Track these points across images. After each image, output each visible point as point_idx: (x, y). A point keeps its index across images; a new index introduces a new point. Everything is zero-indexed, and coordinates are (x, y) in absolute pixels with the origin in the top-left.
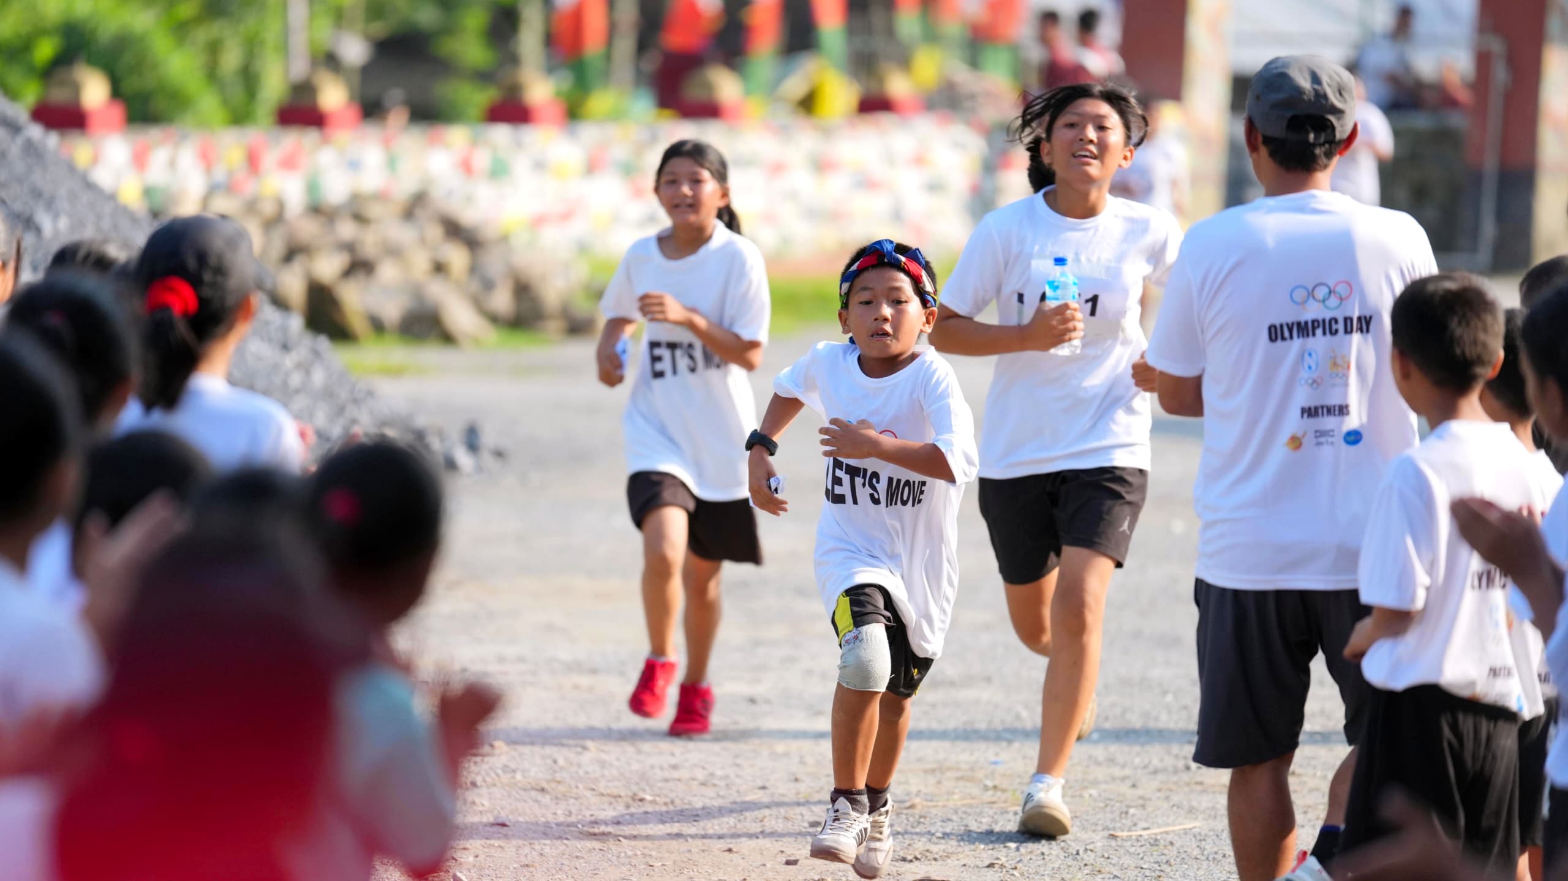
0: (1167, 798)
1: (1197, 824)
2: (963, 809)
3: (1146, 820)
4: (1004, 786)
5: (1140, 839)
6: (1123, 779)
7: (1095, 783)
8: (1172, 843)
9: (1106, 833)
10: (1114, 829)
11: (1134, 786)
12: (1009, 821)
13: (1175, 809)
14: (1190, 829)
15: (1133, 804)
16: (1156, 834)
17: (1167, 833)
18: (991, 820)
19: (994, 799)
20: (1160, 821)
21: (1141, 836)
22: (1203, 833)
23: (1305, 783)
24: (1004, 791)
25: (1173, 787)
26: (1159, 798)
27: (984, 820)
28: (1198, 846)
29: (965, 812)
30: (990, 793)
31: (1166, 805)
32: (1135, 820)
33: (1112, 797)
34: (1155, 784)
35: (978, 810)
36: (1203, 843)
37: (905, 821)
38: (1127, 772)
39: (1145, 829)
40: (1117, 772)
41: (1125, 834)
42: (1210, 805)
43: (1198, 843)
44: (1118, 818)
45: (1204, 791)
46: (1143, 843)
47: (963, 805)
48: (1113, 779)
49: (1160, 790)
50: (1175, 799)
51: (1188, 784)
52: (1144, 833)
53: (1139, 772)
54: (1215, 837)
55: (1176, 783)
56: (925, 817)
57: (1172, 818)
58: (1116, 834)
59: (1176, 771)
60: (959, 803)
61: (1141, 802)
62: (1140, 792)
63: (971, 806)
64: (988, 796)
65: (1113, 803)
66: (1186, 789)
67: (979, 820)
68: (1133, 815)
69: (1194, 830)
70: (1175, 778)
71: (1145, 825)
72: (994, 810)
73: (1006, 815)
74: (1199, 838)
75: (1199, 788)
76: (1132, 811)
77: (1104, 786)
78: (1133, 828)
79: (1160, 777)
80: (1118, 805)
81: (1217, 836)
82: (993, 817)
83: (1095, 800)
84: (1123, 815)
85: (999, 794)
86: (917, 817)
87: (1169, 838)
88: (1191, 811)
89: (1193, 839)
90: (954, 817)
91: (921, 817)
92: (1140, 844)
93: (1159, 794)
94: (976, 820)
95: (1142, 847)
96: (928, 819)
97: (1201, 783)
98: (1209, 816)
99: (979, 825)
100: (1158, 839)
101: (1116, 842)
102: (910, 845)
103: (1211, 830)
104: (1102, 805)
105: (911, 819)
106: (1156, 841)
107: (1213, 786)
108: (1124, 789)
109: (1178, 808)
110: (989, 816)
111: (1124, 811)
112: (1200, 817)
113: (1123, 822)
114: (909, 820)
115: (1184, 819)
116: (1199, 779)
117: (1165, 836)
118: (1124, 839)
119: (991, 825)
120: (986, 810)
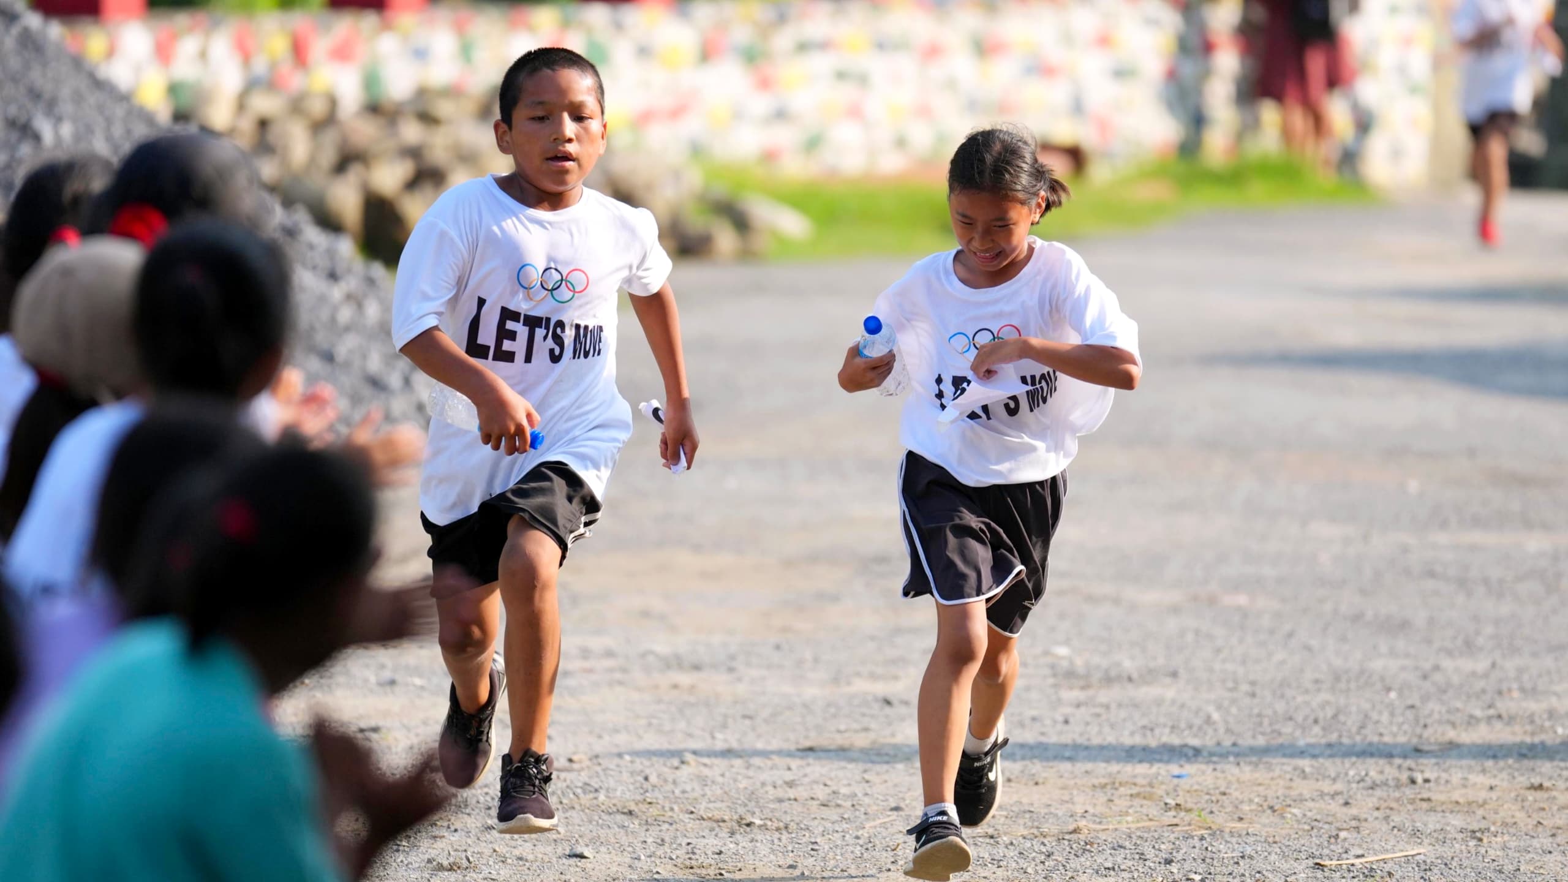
0: (1387, 818)
1: (1422, 851)
2: (1138, 834)
3: (1360, 846)
4: (1189, 805)
5: (1352, 868)
6: (1334, 795)
7: (1300, 800)
8: (1390, 874)
9: (1311, 862)
10: (1321, 856)
11: (1347, 804)
12: (1194, 847)
13: (1396, 830)
14: (1413, 856)
15: (1345, 826)
16: (1372, 862)
17: (1385, 861)
18: (1172, 846)
19: (1175, 821)
20: (1376, 847)
21: (1353, 865)
22: (1428, 861)
23: (1554, 798)
24: (1188, 810)
25: (1394, 805)
26: (1376, 818)
27: (1163, 847)
28: (1422, 878)
29: (1141, 837)
30: (1173, 813)
31: (1385, 828)
32: (1346, 845)
33: (1318, 817)
34: (1372, 802)
35: (1156, 835)
36: (1429, 873)
37: (1068, 849)
38: (1339, 786)
39: (1358, 857)
40: (1327, 787)
41: (1334, 862)
42: (1438, 827)
43: (1422, 874)
44: (1326, 844)
45: (1432, 810)
46: (1356, 873)
47: (1138, 829)
48: (1322, 795)
49: (1378, 809)
50: (1396, 819)
51: (1412, 802)
52: (1357, 861)
53: (1354, 785)
54: (1443, 866)
55: (1397, 800)
56: (1092, 844)
57: (1392, 842)
58: (1322, 863)
59: (1398, 786)
60: (1133, 826)
61: (1354, 823)
62: (1354, 811)
63: (1148, 830)
64: (1169, 817)
65: (1320, 825)
66: (1410, 807)
67: (1157, 847)
68: (1345, 839)
69: (1417, 858)
70: (1397, 794)
71: (1360, 852)
72: (1176, 835)
73: (1190, 840)
74: (1423, 867)
75: (1425, 805)
76: (1343, 834)
77: (1310, 804)
78: (1344, 856)
79: (1378, 792)
80: (1326, 826)
81: (1446, 864)
82: (1174, 844)
83: (1298, 822)
84: (1333, 840)
85: (1182, 814)
86: (1082, 843)
87: (1387, 868)
88: (1416, 833)
89: (1417, 869)
90: (1127, 844)
91: (1086, 844)
92: (1352, 874)
93: (1376, 814)
94: (1154, 847)
95: (1353, 877)
96: (1096, 846)
97: (1429, 800)
98: (1437, 839)
99: (1157, 852)
100: (1374, 867)
101: (1323, 871)
102: (1073, 878)
103: (1437, 858)
104: (1307, 827)
105: (1074, 846)
106: (1372, 869)
107: (1443, 803)
108: (1334, 806)
109: (1399, 830)
110: (1169, 842)
111: (1334, 834)
112: (1426, 841)
113: (1332, 847)
114: (1072, 848)
115: (1407, 843)
116: (1425, 796)
117: (1382, 864)
118: (1333, 868)
119: (1171, 853)
120: (1166, 834)
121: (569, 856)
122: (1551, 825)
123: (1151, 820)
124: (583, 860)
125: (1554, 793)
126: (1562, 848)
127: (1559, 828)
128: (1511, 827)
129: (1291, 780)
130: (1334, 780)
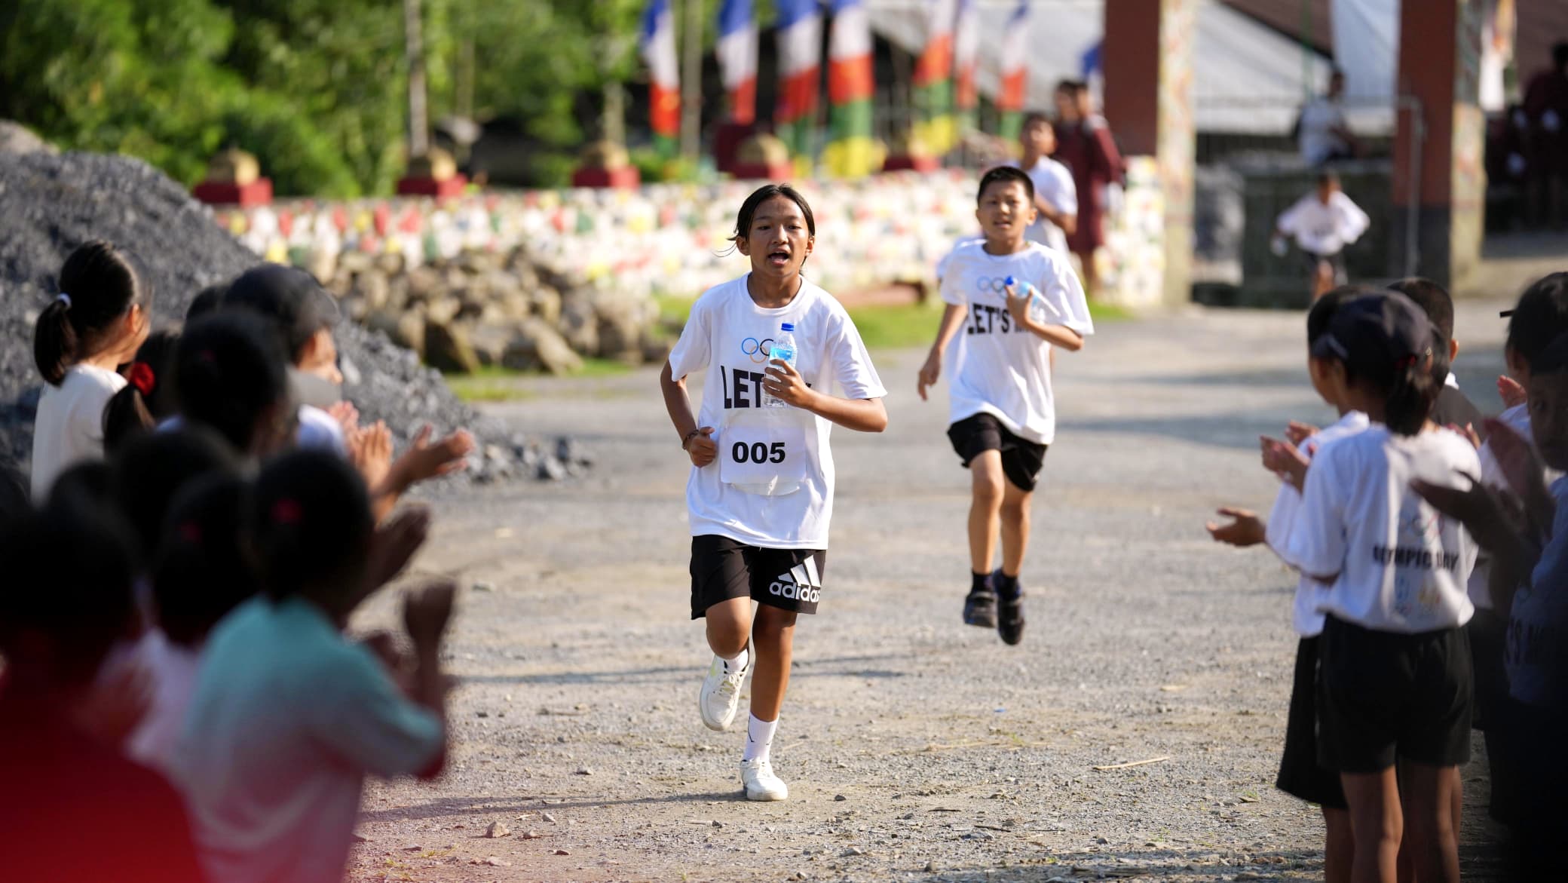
0: (1142, 736)
1: (1167, 758)
2: (972, 750)
3: (1124, 756)
4: (1006, 731)
5: (1119, 771)
6: (1105, 722)
7: (1083, 725)
8: (1145, 774)
9: (1090, 767)
10: (1098, 763)
11: (1114, 727)
12: (1010, 759)
13: (1148, 745)
14: (1161, 762)
15: (1113, 742)
16: (1132, 767)
17: (1141, 765)
18: (994, 758)
19: (997, 741)
20: (1135, 756)
21: (1119, 768)
22: (1171, 765)
23: (1256, 720)
24: (1006, 734)
25: (1147, 727)
26: (1135, 737)
27: (988, 759)
28: (1167, 776)
29: (973, 753)
30: (995, 736)
31: (1141, 743)
32: (1115, 755)
33: (1095, 737)
34: (1132, 725)
35: (984, 751)
36: (1171, 773)
37: (923, 762)
38: (1109, 715)
39: (1123, 763)
40: (1101, 716)
41: (1107, 767)
42: (1178, 741)
43: (1167, 773)
44: (1101, 754)
45: (1173, 730)
46: (1121, 774)
47: (971, 747)
48: (1098, 721)
49: (1136, 730)
50: (1149, 737)
51: (1160, 725)
52: (1122, 766)
53: (1119, 715)
54: (1181, 768)
55: (1149, 724)
56: (939, 758)
57: (1146, 752)
58: (1098, 767)
59: (1150, 714)
60: (968, 745)
61: (1120, 740)
62: (1119, 732)
63: (978, 748)
64: (992, 739)
65: (1097, 742)
66: (1158, 729)
67: (984, 759)
68: (1114, 751)
69: (1163, 762)
70: (1149, 720)
71: (1124, 760)
72: (998, 751)
73: (1007, 754)
74: (1168, 769)
75: (1168, 727)
76: (1112, 748)
77: (1090, 728)
78: (1113, 762)
79: (1136, 719)
80: (1101, 743)
81: (1183, 767)
82: (996, 757)
83: (1082, 740)
84: (1105, 752)
85: (1002, 736)
86: (933, 758)
87: (1143, 770)
88: (1162, 746)
89: (1163, 770)
90: (964, 758)
91: (936, 758)
92: (1119, 775)
93: (1135, 733)
94: (982, 760)
95: (1120, 777)
96: (942, 759)
97: (1171, 723)
98: (1177, 750)
99: (985, 763)
100: (1134, 769)
101: (1099, 773)
102: (926, 781)
103: (1177, 763)
104: (1087, 744)
105: (927, 760)
106: (1132, 771)
107: (1180, 725)
108: (1106, 729)
109: (1151, 744)
110: (993, 755)
111: (1106, 747)
112: (1169, 751)
113: (1105, 757)
114: (925, 761)
115: (1156, 752)
116: (1168, 720)
117: (1139, 768)
118: (1106, 770)
119: (994, 763)
120: (991, 750)
121: (577, 773)
122: (1254, 738)
123: (980, 741)
124: (587, 776)
125: (1256, 717)
126: (1262, 754)
127: (1260, 740)
128: (1227, 740)
129: (1076, 712)
130: (1106, 711)
